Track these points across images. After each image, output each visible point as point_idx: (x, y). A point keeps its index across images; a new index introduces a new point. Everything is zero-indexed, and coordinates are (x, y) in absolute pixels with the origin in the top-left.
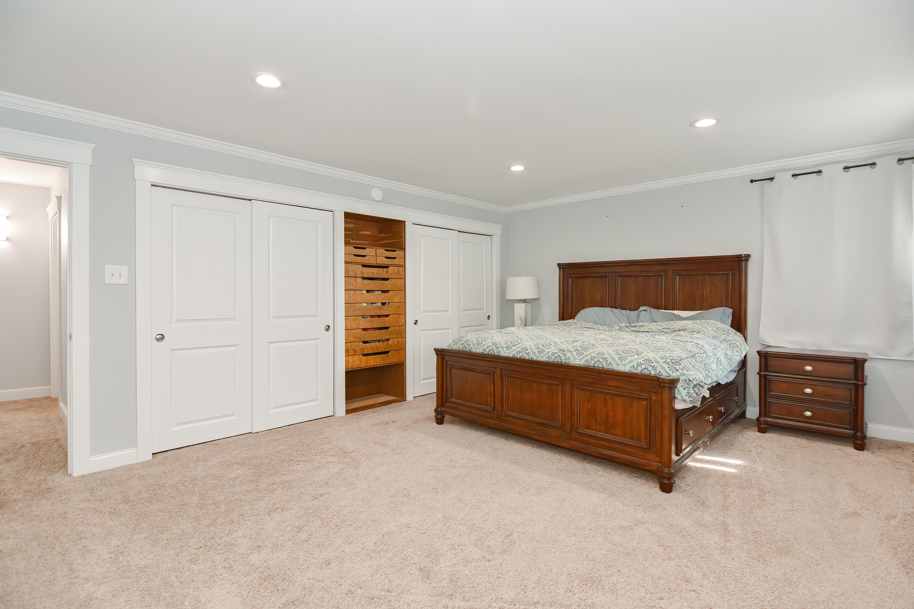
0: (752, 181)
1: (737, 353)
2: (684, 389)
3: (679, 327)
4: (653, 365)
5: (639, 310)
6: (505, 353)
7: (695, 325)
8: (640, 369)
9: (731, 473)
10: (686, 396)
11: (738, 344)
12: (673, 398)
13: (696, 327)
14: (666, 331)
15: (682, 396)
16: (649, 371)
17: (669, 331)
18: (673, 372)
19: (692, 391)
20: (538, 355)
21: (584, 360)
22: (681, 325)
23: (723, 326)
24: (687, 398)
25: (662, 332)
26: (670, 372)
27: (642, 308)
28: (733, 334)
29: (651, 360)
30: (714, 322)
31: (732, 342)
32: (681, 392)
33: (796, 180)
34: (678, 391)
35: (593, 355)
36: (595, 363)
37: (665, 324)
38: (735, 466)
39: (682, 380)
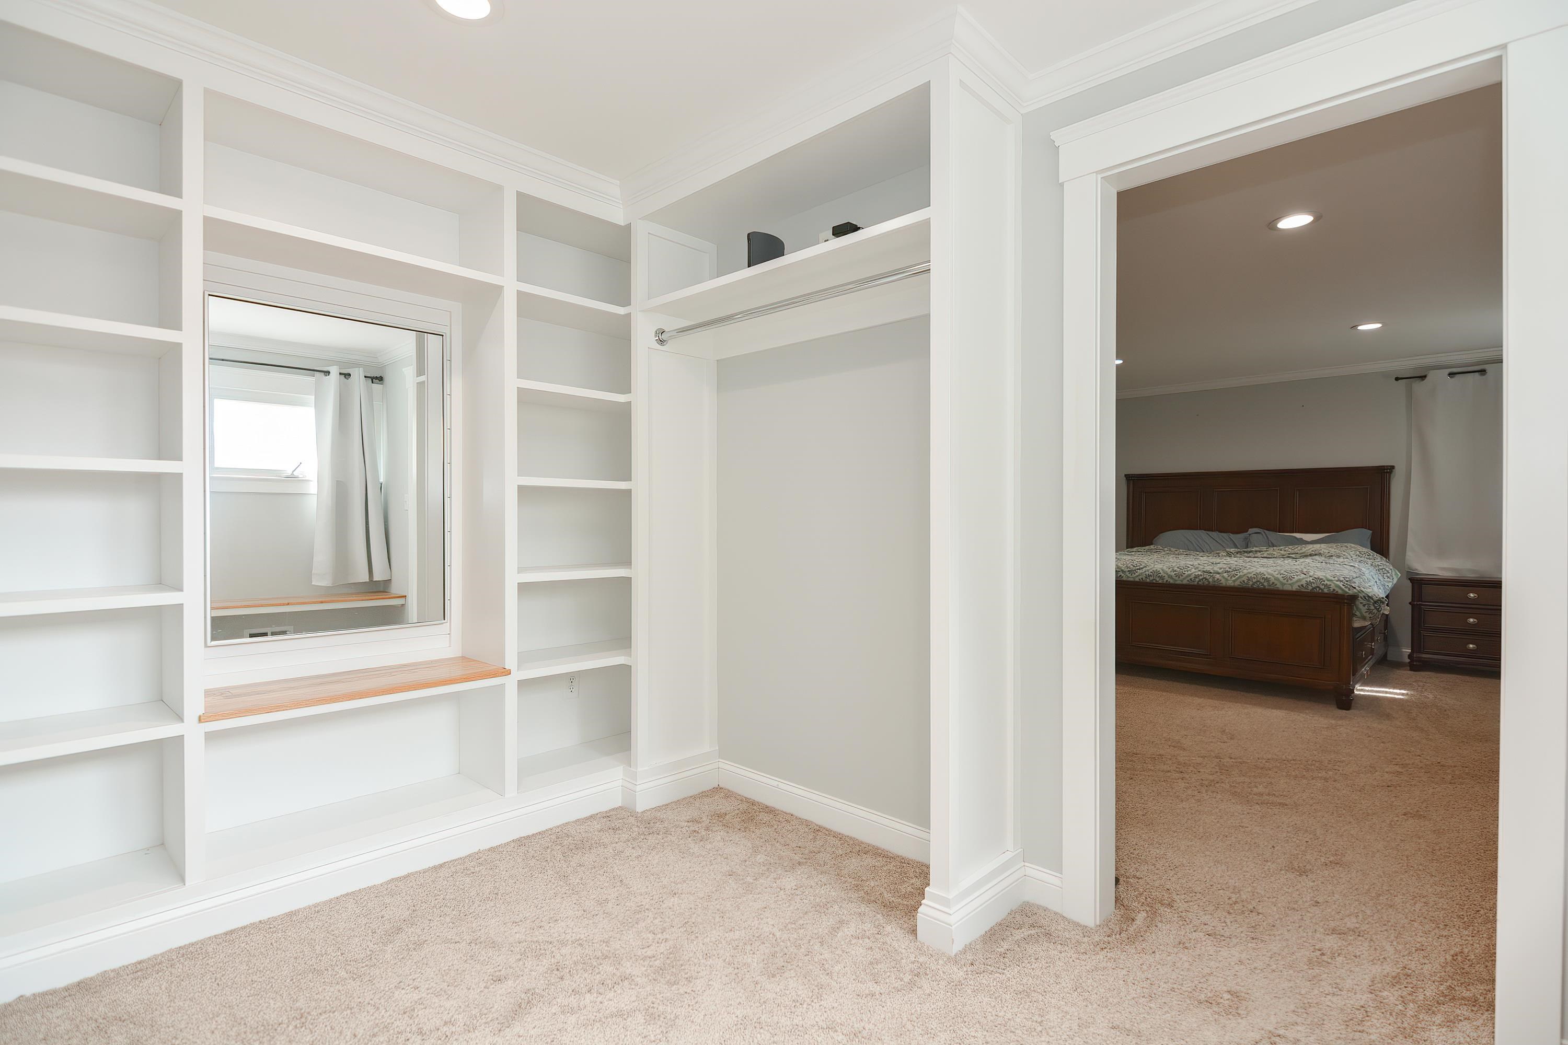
0: (1397, 379)
1: (1389, 579)
2: (1364, 605)
3: (1310, 552)
4: (1325, 583)
5: (1248, 533)
6: (1128, 577)
7: (1330, 549)
8: (1310, 588)
9: (1401, 699)
10: (1366, 612)
11: (1387, 569)
12: (1351, 615)
13: (1333, 551)
14: (1293, 556)
15: (1361, 613)
16: (1321, 589)
17: (1298, 556)
18: (1349, 590)
19: (1372, 607)
20: (1177, 578)
21: (1239, 581)
22: (1313, 549)
23: (1365, 550)
24: (1367, 615)
25: (1289, 557)
26: (1347, 590)
27: (1251, 531)
28: (1379, 559)
29: (1322, 579)
30: (1353, 545)
31: (1380, 567)
32: (1361, 609)
33: (1453, 379)
34: (1357, 608)
35: (1249, 576)
36: (1253, 584)
37: (1290, 549)
38: (1403, 694)
39: (1361, 598)
